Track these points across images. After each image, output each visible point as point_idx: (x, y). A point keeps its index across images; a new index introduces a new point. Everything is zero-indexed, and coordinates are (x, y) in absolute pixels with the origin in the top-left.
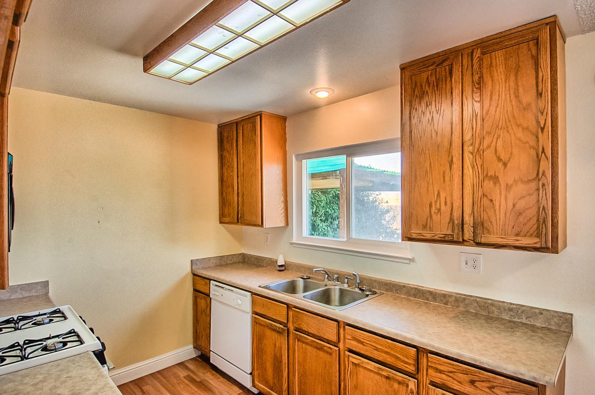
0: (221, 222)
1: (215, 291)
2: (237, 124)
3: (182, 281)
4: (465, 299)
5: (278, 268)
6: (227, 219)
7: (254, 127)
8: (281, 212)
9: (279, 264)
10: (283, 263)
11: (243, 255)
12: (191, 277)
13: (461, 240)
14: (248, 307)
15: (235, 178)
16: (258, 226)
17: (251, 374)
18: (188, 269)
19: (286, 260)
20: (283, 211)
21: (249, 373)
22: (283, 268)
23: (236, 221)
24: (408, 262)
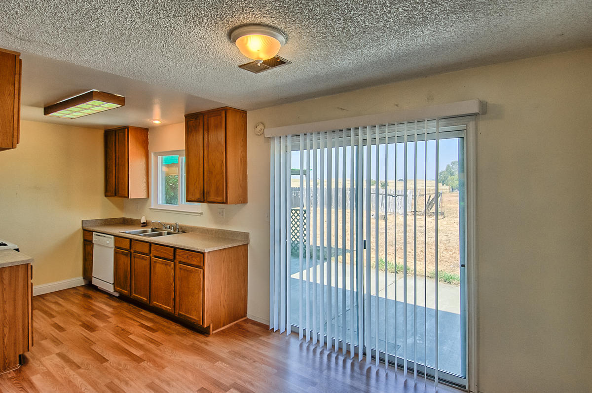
0: (105, 196)
1: (95, 238)
2: (115, 132)
3: (76, 233)
4: (218, 231)
5: (142, 225)
6: (109, 194)
7: (124, 134)
8: (144, 189)
9: (142, 222)
10: (145, 222)
11: (124, 219)
12: (82, 231)
13: (203, 200)
14: (112, 244)
15: (114, 168)
16: (125, 197)
17: (113, 284)
18: (79, 226)
19: (148, 220)
20: (145, 188)
21: (112, 283)
22: (145, 225)
23: (114, 195)
24: (200, 215)
